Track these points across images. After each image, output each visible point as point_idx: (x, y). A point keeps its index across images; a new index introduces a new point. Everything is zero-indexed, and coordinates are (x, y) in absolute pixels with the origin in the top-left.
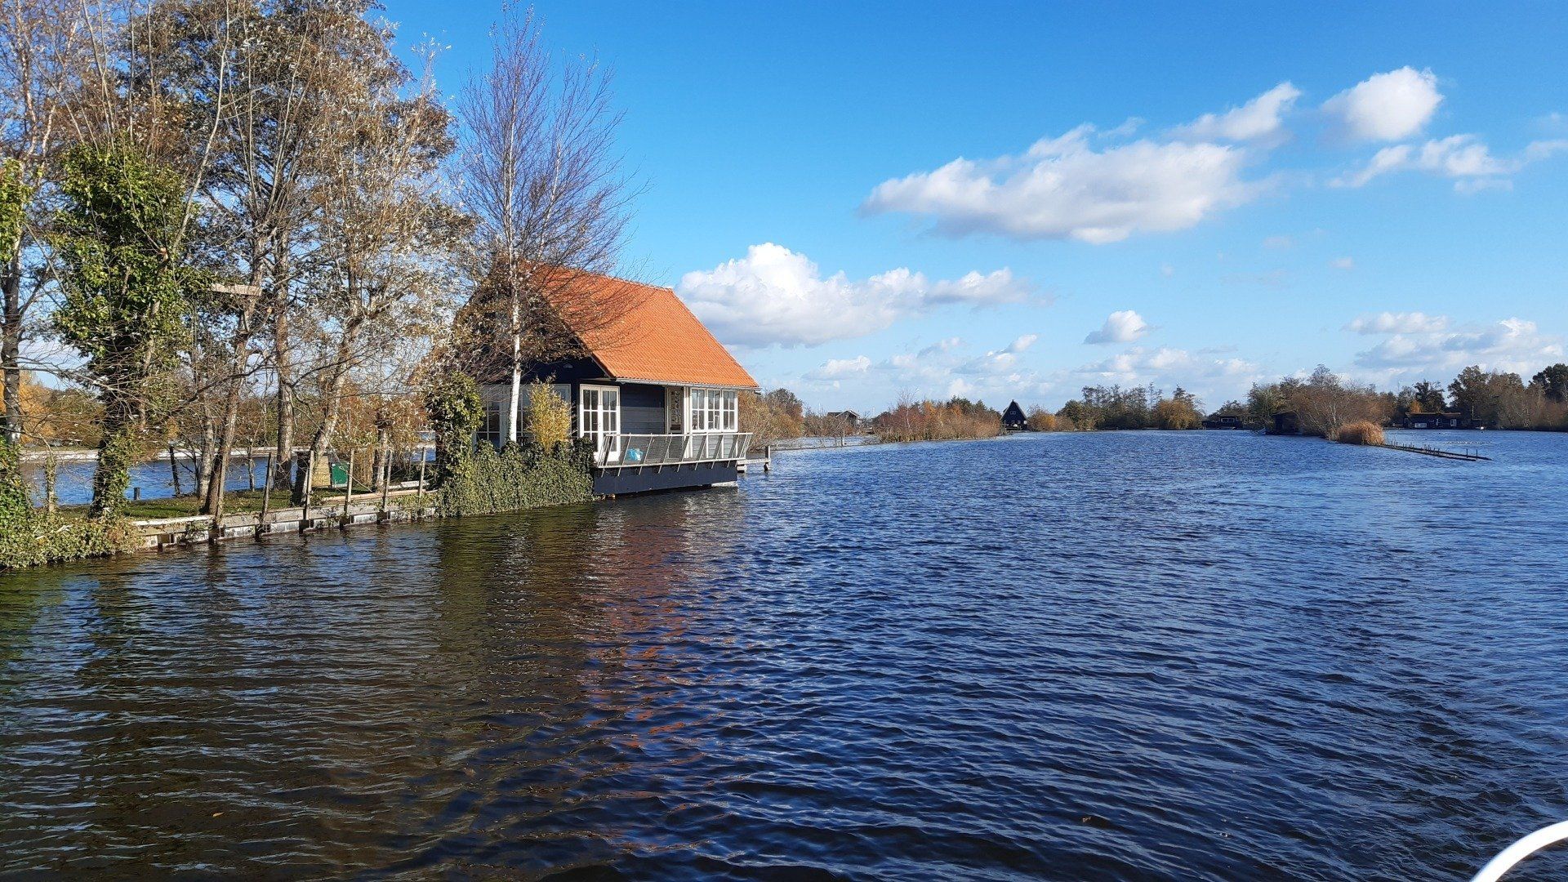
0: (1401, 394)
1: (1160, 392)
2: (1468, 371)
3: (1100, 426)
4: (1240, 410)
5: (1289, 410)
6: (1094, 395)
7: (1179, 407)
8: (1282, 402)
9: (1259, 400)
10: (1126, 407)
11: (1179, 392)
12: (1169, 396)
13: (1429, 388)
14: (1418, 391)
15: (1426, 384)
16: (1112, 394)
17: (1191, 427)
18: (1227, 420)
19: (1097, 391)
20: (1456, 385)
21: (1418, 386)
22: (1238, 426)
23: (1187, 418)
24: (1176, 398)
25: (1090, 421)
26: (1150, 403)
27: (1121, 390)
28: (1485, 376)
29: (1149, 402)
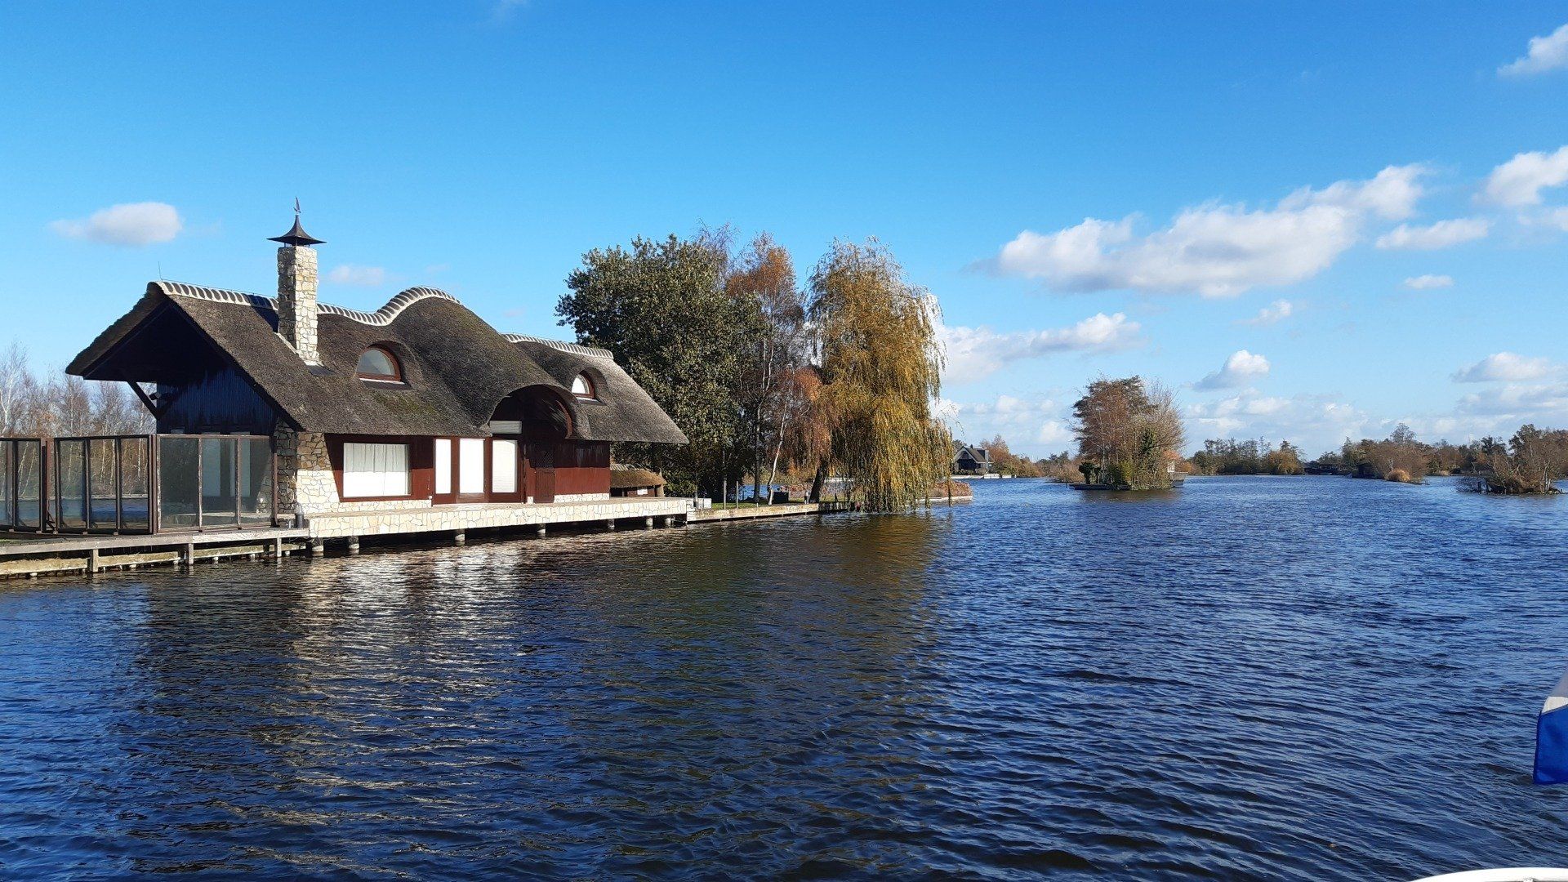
0: (1472, 447)
1: (1269, 444)
2: (1525, 428)
3: (1220, 472)
4: (1334, 459)
5: (1367, 461)
6: (1214, 446)
7: (1285, 457)
8: (1364, 456)
9: (1348, 451)
10: (1241, 456)
11: (1285, 445)
12: (1276, 447)
13: (1493, 443)
14: (1484, 444)
15: (1491, 439)
16: (1229, 445)
17: (1296, 473)
18: (1323, 468)
19: (1217, 443)
20: (1515, 440)
21: (1484, 440)
22: (1334, 472)
23: (1294, 466)
24: (1282, 450)
25: (1214, 469)
26: (1261, 453)
27: (1236, 443)
28: (1540, 432)
29: (1259, 452)
